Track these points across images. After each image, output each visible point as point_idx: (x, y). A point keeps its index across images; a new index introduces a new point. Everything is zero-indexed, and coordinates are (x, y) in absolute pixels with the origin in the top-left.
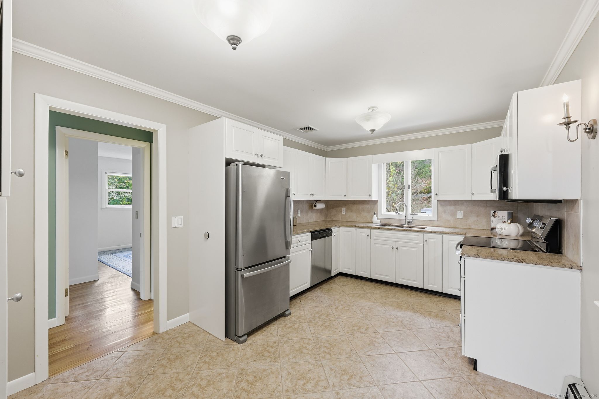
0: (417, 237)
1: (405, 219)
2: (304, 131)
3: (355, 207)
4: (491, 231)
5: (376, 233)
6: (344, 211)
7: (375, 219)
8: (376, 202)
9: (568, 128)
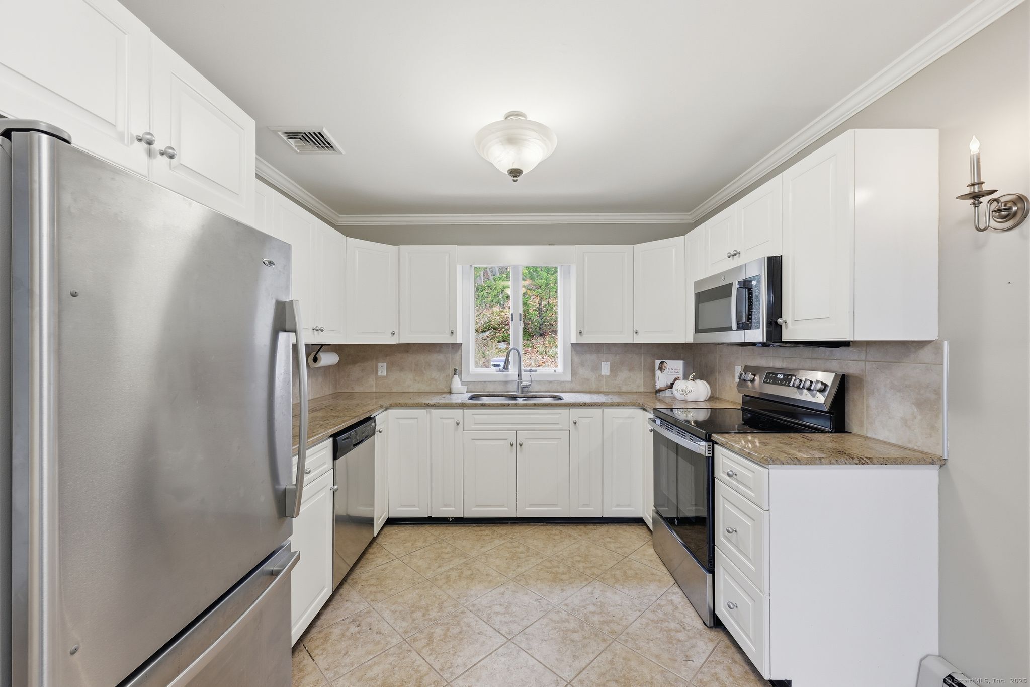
0: (557, 416)
1: (518, 382)
2: (299, 147)
3: (410, 359)
4: (656, 394)
5: (476, 416)
6: (383, 369)
7: (457, 384)
8: (456, 347)
9: (976, 205)
